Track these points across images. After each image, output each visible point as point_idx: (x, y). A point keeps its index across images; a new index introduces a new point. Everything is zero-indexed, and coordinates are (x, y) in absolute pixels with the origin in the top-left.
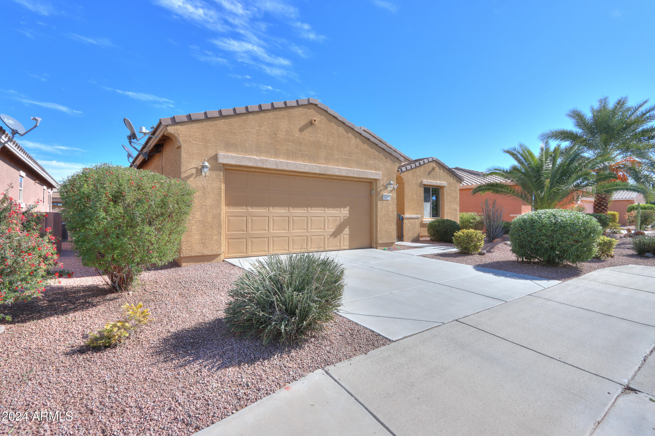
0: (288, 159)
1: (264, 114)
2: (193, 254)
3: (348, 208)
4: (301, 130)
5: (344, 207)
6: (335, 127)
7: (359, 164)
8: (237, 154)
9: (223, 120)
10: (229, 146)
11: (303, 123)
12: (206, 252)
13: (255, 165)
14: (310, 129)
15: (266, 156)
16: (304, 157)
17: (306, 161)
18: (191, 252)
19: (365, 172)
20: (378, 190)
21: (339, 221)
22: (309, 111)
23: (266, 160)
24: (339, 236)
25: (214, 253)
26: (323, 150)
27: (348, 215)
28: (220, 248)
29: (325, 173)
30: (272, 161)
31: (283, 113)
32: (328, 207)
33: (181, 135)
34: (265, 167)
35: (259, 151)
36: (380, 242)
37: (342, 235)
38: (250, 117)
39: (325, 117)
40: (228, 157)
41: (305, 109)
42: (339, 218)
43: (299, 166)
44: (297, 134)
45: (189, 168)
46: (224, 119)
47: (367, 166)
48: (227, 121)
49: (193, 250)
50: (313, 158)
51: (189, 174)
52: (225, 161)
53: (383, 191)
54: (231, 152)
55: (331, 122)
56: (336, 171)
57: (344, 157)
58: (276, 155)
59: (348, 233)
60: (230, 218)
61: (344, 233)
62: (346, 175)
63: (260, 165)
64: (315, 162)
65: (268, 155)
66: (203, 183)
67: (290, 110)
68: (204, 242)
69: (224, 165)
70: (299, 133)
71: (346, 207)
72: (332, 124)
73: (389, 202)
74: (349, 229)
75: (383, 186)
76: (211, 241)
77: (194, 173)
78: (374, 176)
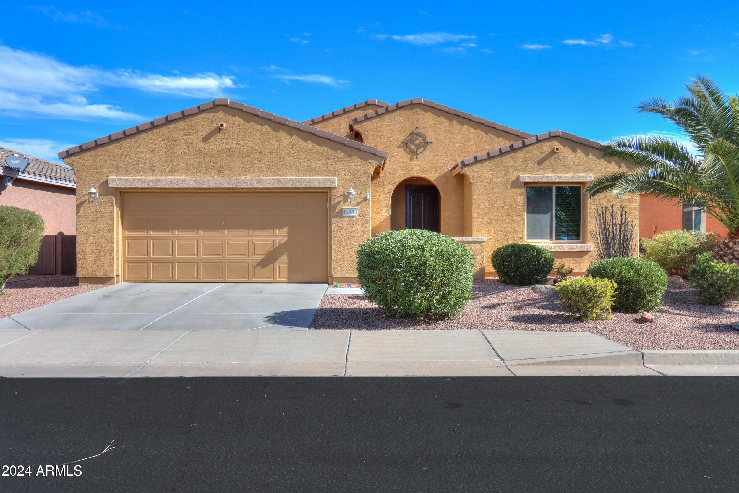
0: (187, 175)
1: (158, 130)
2: (87, 275)
3: (286, 229)
4: (206, 139)
5: (280, 228)
6: (256, 126)
7: (296, 170)
8: (128, 177)
9: (114, 145)
10: (120, 169)
11: (208, 131)
12: (99, 274)
13: (147, 186)
14: (218, 136)
15: (160, 176)
16: (209, 170)
17: (212, 175)
18: (85, 273)
19: (305, 180)
20: (333, 203)
21: (271, 246)
22: (216, 114)
23: (159, 180)
24: (271, 266)
25: (107, 275)
26: (237, 158)
27: (286, 238)
28: (112, 270)
29: (237, 187)
30: (166, 179)
31: (181, 124)
32: (254, 228)
33: (75, 165)
34: (158, 186)
35: (152, 170)
36: (336, 274)
37: (276, 265)
38: (143, 136)
39: (240, 116)
40: (118, 181)
41: (211, 114)
42: (271, 242)
43: (200, 182)
44: (200, 145)
45: (82, 195)
46: (115, 143)
47: (310, 170)
48: (118, 144)
49: (87, 271)
50: (223, 170)
51: (83, 201)
52: (115, 185)
53: (342, 203)
54: (122, 175)
55: (249, 122)
56: (255, 182)
57: (270, 163)
58: (173, 172)
59: (286, 261)
60: (130, 242)
61: (279, 260)
62: (272, 187)
63: (152, 185)
64: (224, 175)
65: (164, 174)
66: (96, 208)
67: (191, 119)
68: (97, 264)
69: (117, 189)
70: (202, 143)
71: (282, 228)
72: (252, 124)
73: (356, 218)
74: (288, 256)
75: (342, 197)
76: (104, 263)
77: (87, 199)
78: (322, 184)
